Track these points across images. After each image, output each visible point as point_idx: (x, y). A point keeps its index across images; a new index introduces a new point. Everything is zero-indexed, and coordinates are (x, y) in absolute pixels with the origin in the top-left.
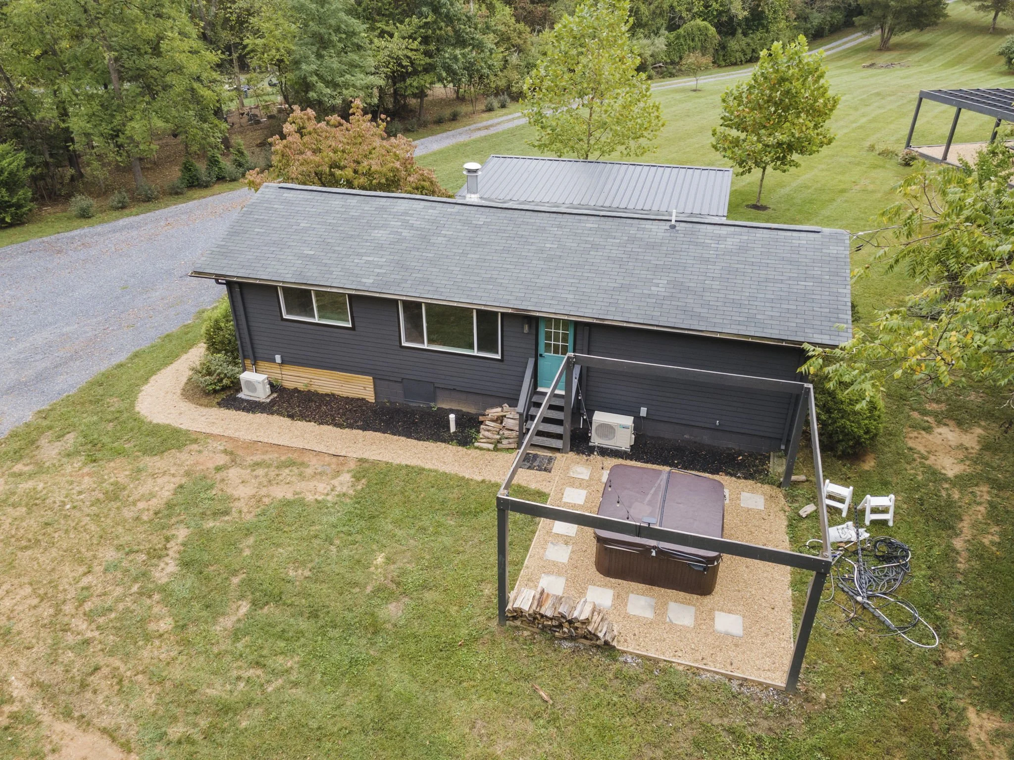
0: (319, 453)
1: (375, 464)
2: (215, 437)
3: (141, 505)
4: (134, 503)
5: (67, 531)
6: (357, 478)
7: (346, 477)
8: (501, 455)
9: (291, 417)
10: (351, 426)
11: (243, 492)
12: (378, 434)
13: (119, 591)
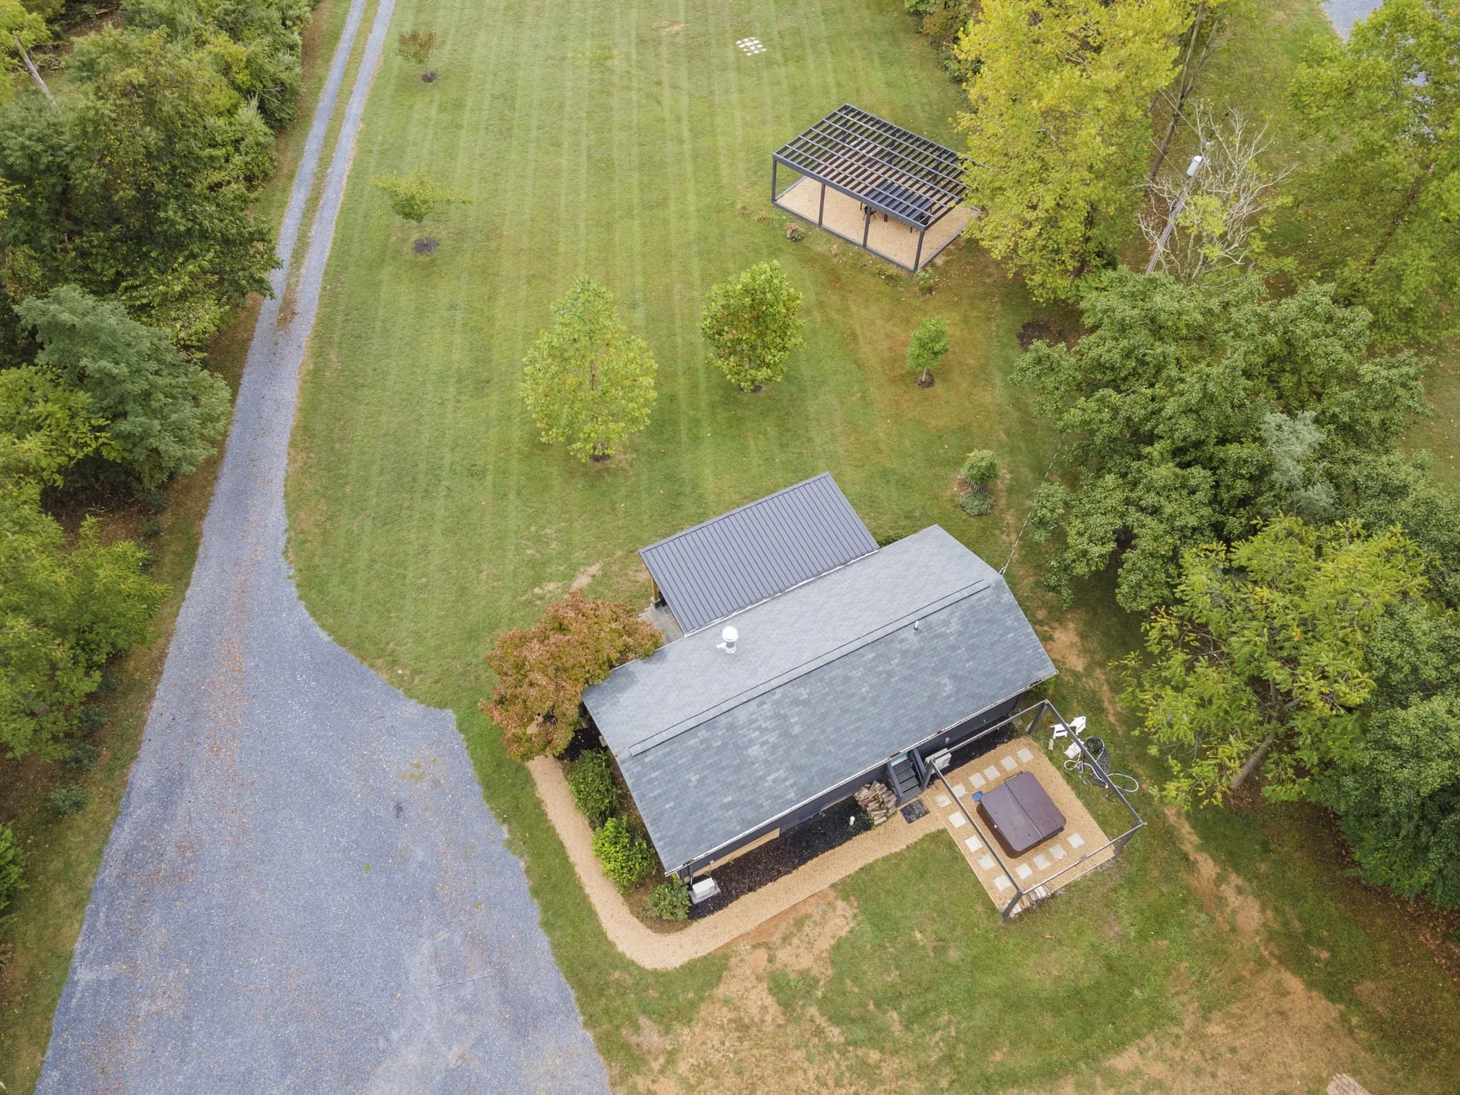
0: (804, 901)
1: (843, 881)
2: (734, 941)
3: (768, 1018)
4: (763, 1021)
5: (757, 1066)
6: (846, 898)
7: (840, 904)
8: (894, 819)
9: (751, 889)
10: (795, 868)
11: (806, 962)
12: (815, 860)
13: (832, 1064)
